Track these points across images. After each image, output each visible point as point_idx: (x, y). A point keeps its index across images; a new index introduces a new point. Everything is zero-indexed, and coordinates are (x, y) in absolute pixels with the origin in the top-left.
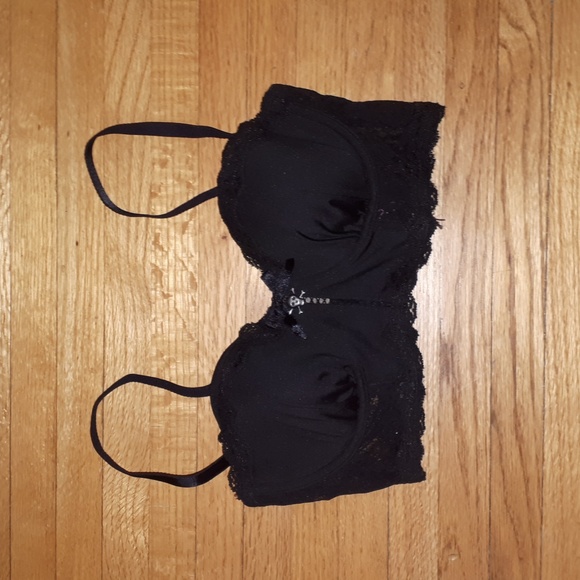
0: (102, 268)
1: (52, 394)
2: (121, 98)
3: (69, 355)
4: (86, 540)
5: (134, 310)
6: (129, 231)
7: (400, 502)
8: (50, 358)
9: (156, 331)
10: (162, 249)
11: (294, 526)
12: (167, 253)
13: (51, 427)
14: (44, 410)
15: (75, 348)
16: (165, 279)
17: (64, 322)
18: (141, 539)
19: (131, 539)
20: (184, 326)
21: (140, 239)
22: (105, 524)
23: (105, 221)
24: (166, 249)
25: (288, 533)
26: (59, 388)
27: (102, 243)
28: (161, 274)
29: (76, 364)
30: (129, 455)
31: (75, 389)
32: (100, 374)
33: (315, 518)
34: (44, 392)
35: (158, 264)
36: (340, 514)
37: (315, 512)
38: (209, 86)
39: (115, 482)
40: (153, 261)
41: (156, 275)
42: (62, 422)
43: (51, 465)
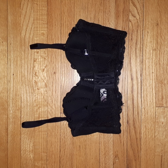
0: (20, 81)
1: (7, 116)
2: (25, 34)
3: (11, 105)
4: (16, 157)
5: (29, 93)
6: (28, 71)
7: (103, 145)
8: (6, 106)
9: (36, 99)
10: (37, 76)
11: (74, 152)
12: (39, 77)
13: (6, 126)
14: (4, 121)
15: (13, 104)
16: (38, 84)
17: (10, 96)
18: (32, 156)
19: (29, 156)
20: (44, 97)
21: (31, 73)
22: (21, 152)
23: (21, 68)
24: (38, 76)
25: (72, 154)
26: (8, 115)
27: (20, 74)
28: (37, 83)
29: (13, 108)
30: (28, 133)
31: (13, 115)
32: (20, 111)
33: (80, 150)
34: (4, 116)
35: (36, 80)
36: (87, 149)
37: (80, 148)
38: (50, 31)
39: (24, 141)
40: (35, 80)
42: (9, 124)
43: (6, 136)
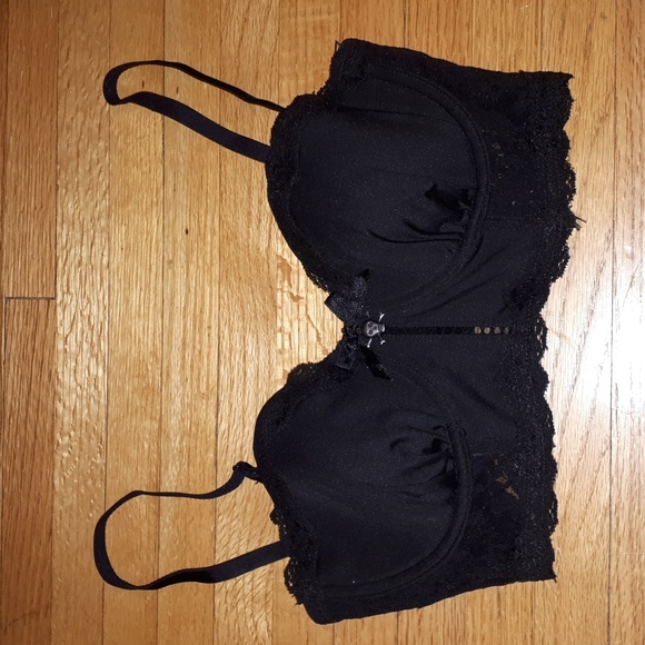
0: (216, 261)
1: (156, 426)
2: (241, 39)
3: (175, 377)
4: (194, 621)
5: (256, 317)
6: (249, 213)
7: (626, 599)
8: (153, 379)
9: (283, 345)
11: (469, 623)
13: (154, 469)
14: (146, 446)
15: (183, 367)
16: (294, 276)
17: (171, 333)
18: (263, 626)
19: (250, 624)
20: (319, 339)
21: (263, 222)
22: (217, 601)
23: (221, 201)
25: (460, 634)
26: (164, 419)
27: (217, 229)
28: (291, 270)
29: (184, 388)
30: (249, 509)
31: (183, 420)
32: (213, 401)
33: (499, 614)
34: (147, 423)
35: (286, 255)
36: (536, 611)
37: (499, 606)
38: (354, 13)
39: (231, 545)
40: (279, 252)
41: (283, 271)
42: (167, 463)
43: (152, 518)
